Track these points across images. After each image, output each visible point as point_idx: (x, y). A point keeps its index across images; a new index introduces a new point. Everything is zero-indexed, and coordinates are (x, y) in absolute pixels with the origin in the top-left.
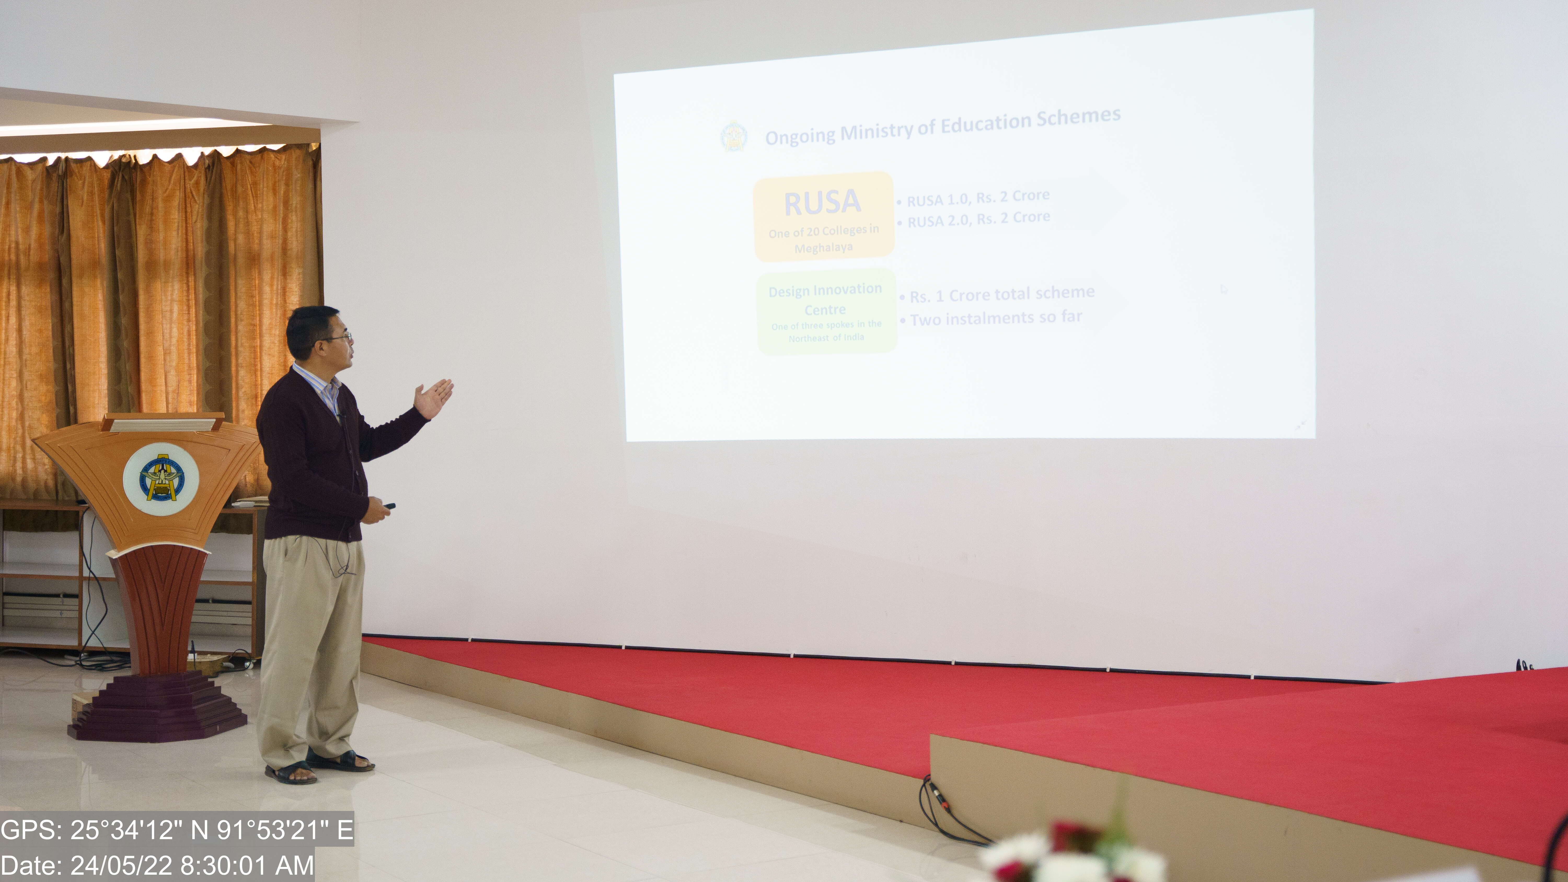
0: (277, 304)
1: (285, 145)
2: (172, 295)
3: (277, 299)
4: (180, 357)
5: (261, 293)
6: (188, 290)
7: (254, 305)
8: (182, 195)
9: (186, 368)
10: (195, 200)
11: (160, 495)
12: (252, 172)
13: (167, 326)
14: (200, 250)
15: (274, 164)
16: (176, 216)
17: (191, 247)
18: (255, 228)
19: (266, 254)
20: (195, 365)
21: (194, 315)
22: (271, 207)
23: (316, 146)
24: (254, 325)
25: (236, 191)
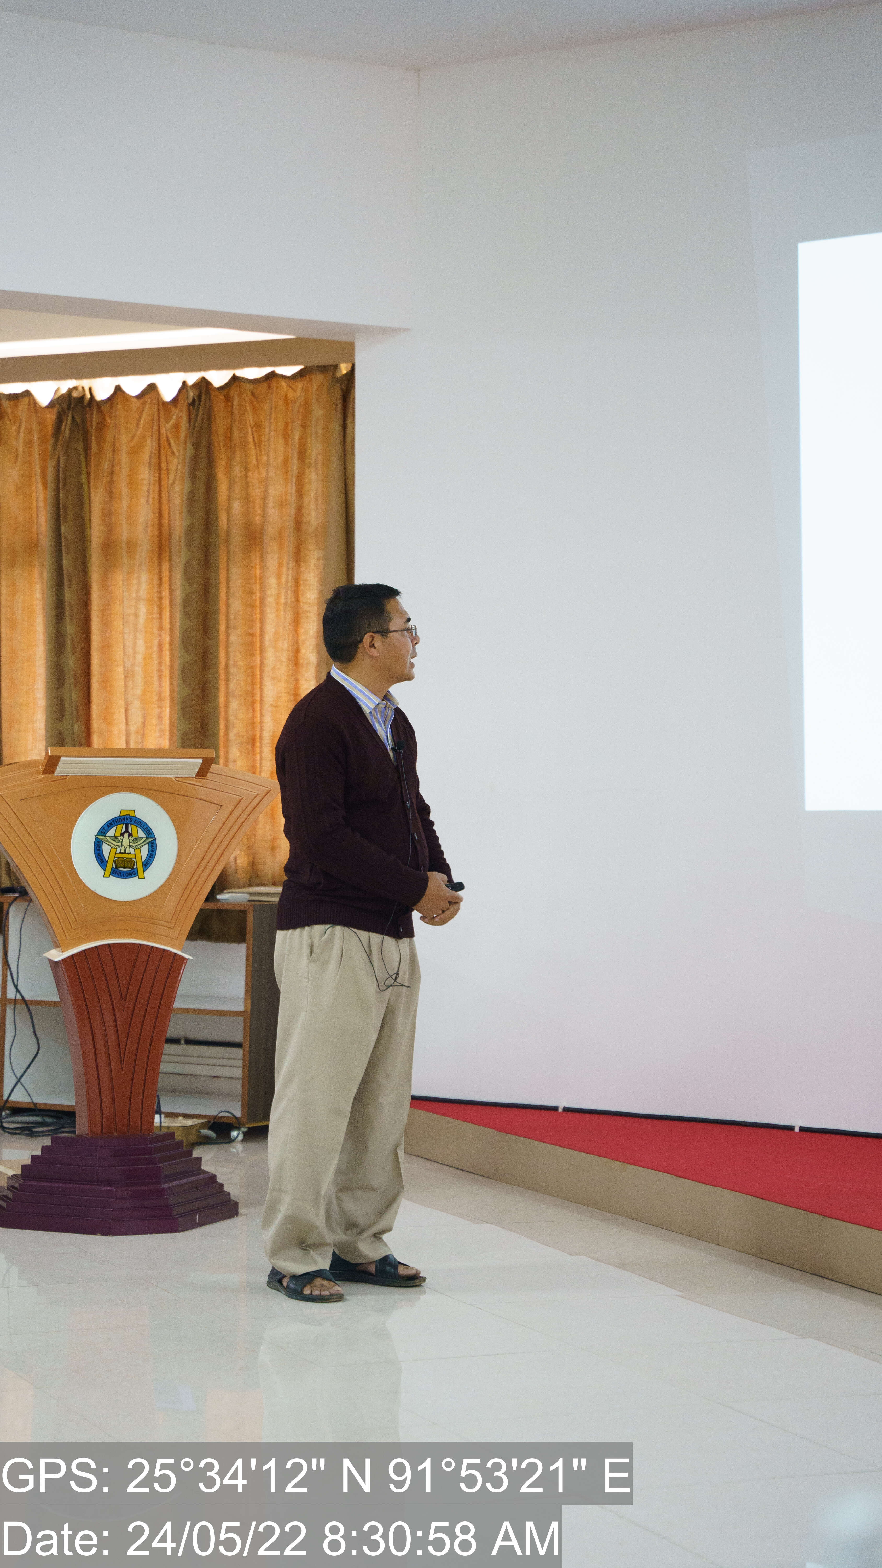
0: (286, 604)
1: (301, 367)
2: (138, 591)
3: (286, 595)
4: (147, 682)
5: (263, 589)
6: (160, 584)
7: (253, 606)
8: (155, 444)
9: (155, 697)
10: (173, 453)
11: (122, 869)
12: (254, 410)
13: (129, 637)
14: (178, 523)
15: (286, 396)
16: (145, 475)
17: (165, 520)
18: (256, 492)
19: (271, 530)
20: (168, 694)
21: (168, 621)
22: (280, 459)
23: (346, 368)
24: (253, 635)
25: (231, 439)
